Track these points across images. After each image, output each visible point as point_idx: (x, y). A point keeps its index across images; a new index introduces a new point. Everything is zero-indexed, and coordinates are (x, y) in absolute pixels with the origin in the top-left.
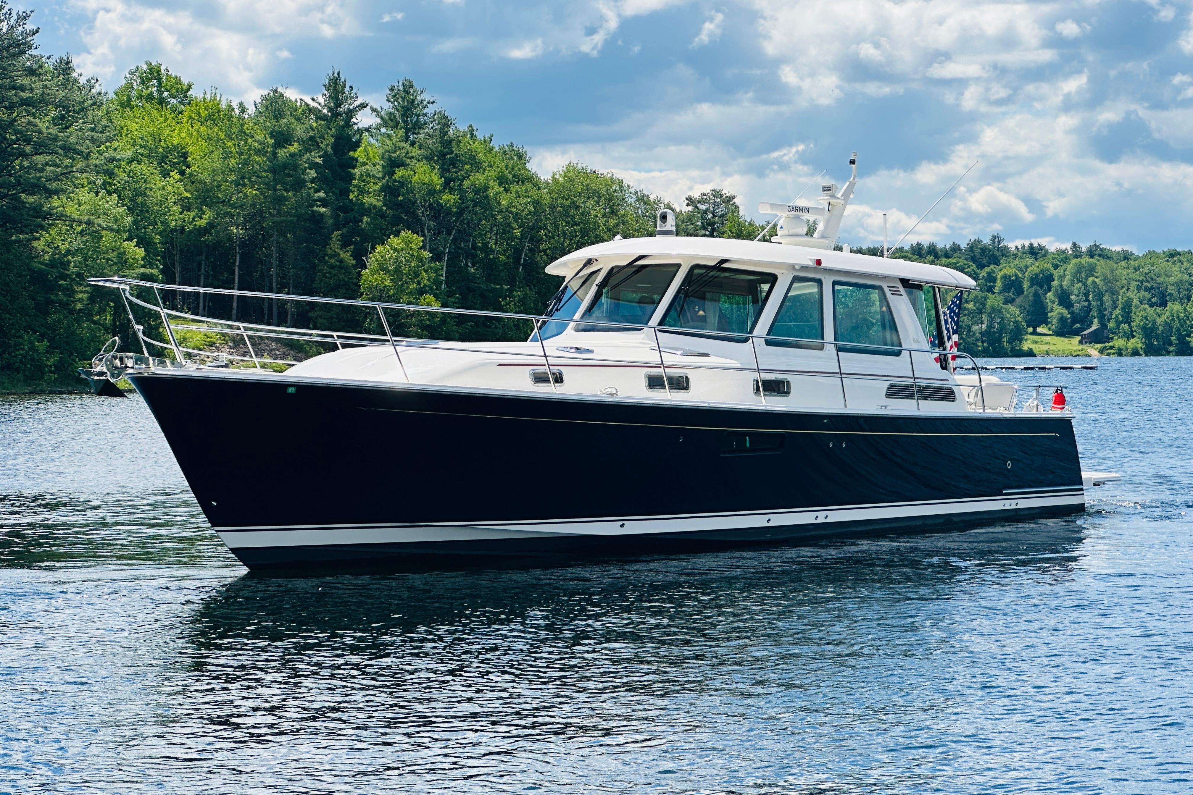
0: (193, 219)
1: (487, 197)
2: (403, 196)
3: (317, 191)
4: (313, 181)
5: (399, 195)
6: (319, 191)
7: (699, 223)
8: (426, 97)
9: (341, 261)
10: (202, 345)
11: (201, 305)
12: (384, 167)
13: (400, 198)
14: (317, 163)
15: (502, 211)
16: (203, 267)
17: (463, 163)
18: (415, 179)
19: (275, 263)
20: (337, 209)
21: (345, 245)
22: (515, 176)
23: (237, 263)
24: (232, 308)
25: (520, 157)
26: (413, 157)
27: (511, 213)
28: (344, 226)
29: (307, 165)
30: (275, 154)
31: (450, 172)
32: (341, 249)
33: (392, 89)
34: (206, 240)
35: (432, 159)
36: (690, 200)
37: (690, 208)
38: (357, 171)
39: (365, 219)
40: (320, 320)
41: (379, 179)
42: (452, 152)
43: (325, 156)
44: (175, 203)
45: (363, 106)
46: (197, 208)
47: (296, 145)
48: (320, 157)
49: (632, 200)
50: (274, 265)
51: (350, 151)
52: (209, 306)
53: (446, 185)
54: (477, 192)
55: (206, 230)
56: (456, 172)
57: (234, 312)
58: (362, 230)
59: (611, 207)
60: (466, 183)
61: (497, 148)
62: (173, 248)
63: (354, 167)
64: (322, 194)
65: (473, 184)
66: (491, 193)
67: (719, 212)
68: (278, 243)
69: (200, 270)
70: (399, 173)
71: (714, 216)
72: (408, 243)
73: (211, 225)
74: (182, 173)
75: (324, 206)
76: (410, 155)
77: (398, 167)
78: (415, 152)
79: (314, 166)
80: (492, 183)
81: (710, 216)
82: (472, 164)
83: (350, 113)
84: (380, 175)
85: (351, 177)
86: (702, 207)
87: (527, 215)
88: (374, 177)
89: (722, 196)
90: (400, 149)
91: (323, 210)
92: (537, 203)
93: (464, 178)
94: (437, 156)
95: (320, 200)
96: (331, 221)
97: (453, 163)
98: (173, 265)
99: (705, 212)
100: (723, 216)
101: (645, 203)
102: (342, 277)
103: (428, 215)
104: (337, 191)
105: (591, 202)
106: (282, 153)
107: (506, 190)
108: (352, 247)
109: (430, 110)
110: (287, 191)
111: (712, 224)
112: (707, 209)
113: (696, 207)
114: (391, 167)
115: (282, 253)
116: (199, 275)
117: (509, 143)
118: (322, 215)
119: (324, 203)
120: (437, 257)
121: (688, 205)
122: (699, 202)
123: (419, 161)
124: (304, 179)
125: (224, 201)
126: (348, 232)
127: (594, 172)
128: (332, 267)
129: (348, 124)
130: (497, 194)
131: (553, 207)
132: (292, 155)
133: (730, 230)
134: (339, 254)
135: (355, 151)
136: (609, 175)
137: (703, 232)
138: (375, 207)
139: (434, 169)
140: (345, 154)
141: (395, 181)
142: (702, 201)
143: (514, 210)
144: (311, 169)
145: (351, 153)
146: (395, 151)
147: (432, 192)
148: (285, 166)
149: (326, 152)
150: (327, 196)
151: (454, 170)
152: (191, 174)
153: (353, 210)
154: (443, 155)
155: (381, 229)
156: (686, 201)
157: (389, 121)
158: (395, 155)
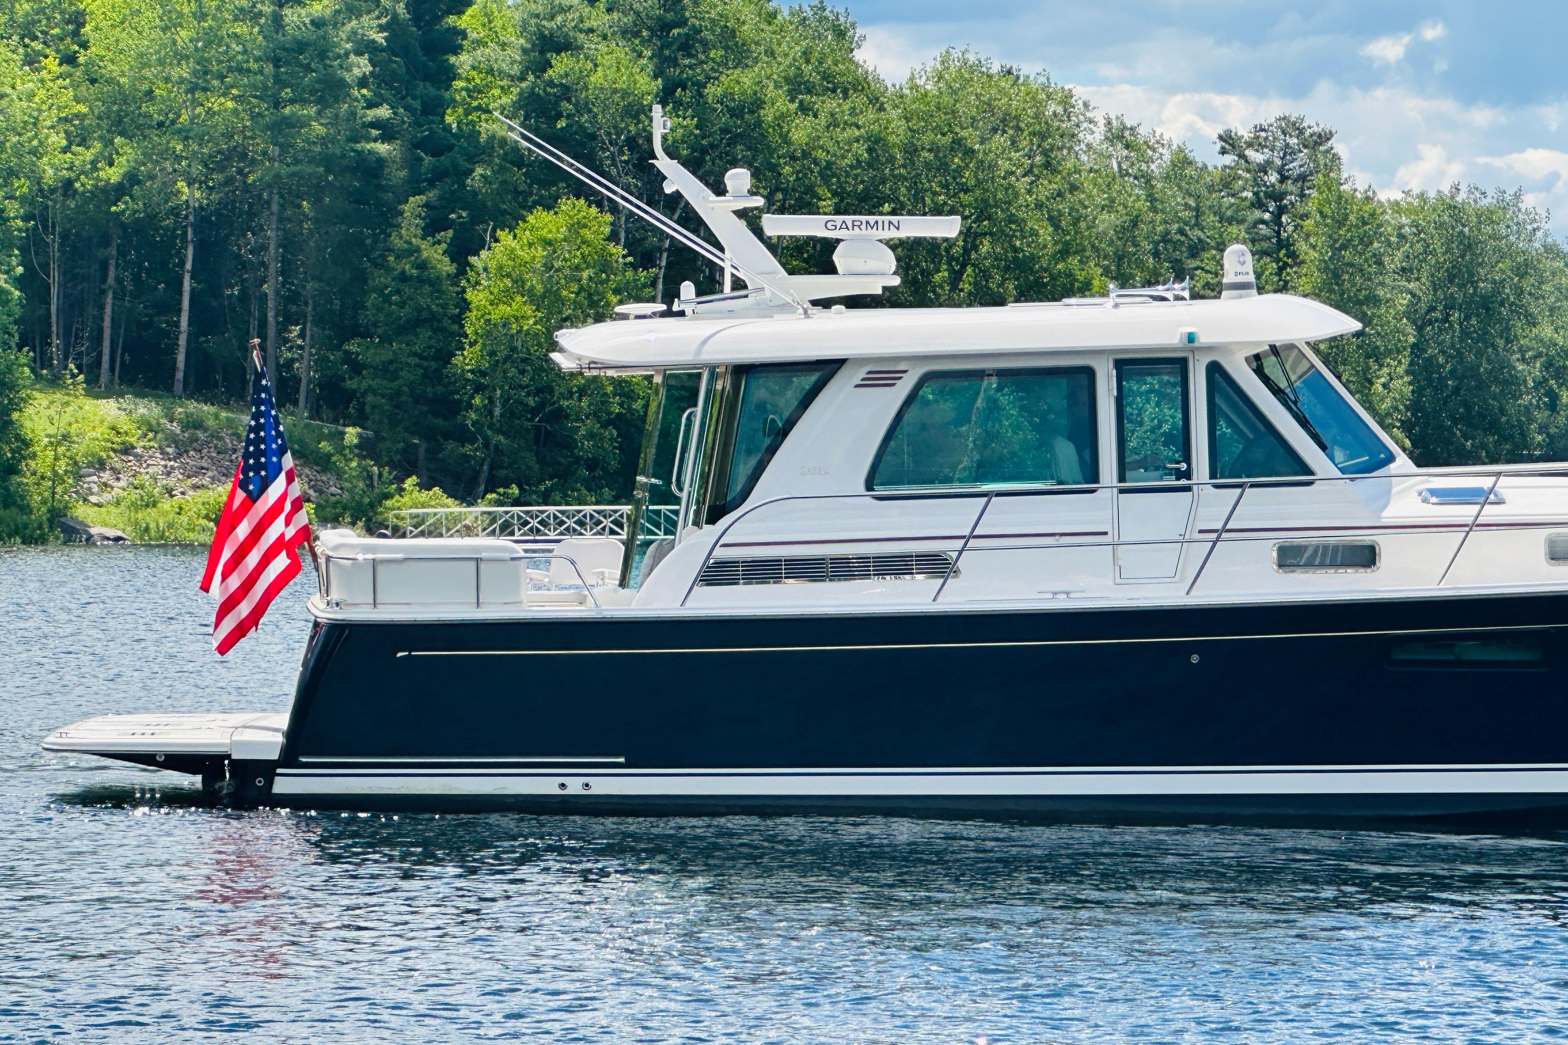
0: (94, 163)
1: (759, 123)
2: (569, 117)
3: (371, 105)
4: (363, 82)
5: (559, 116)
6: (377, 105)
7: (1248, 194)
9: (423, 266)
10: (105, 450)
11: (106, 358)
12: (525, 51)
13: (561, 124)
14: (374, 41)
15: (793, 158)
16: (112, 273)
17: (706, 46)
18: (596, 79)
19: (274, 266)
20: (417, 145)
21: (432, 227)
22: (826, 76)
23: (189, 266)
24: (174, 368)
25: (840, 34)
26: (591, 30)
27: (816, 162)
28: (432, 183)
29: (349, 46)
30: (277, 21)
31: (676, 65)
32: (423, 238)
34: (123, 212)
35: (637, 34)
36: (1229, 142)
37: (1229, 159)
38: (463, 61)
39: (479, 171)
40: (370, 399)
41: (512, 78)
42: (683, 23)
43: (393, 27)
44: (53, 127)
46: (101, 138)
48: (382, 28)
49: (1096, 136)
50: (272, 270)
51: (448, 13)
52: (123, 362)
53: (665, 95)
54: (736, 113)
55: (120, 191)
56: (690, 67)
57: (180, 375)
58: (475, 193)
59: (1045, 153)
60: (712, 91)
61: (785, 14)
62: (45, 228)
63: (456, 50)
64: (384, 112)
65: (728, 95)
66: (768, 115)
67: (1295, 167)
68: (281, 220)
69: (104, 280)
70: (561, 66)
71: (1283, 179)
72: (576, 227)
73: (132, 179)
74: (70, 60)
75: (387, 137)
76: (587, 25)
77: (558, 53)
78: (598, 19)
79: (365, 47)
80: (771, 92)
81: (1273, 178)
82: (726, 48)
84: (516, 70)
85: (449, 74)
86: (1257, 157)
87: (852, 167)
88: (505, 74)
89: (1301, 132)
90: (563, 10)
91: (382, 148)
92: (877, 142)
93: (709, 78)
94: (648, 28)
95: (376, 124)
96: (403, 174)
97: (686, 46)
98: (45, 267)
99: (1264, 168)
100: (1303, 178)
101: (1127, 146)
102: (423, 302)
103: (626, 162)
104: (417, 104)
105: (1000, 140)
106: (294, 17)
107: (804, 109)
108: (450, 233)
110: (303, 102)
111: (1277, 197)
112: (1269, 163)
113: (1242, 156)
114: (542, 52)
115: (289, 244)
116: (103, 292)
117: (816, 2)
118: (381, 161)
119: (387, 132)
120: (642, 259)
121: (1223, 152)
122: (1250, 145)
123: (605, 37)
124: (342, 81)
125: (161, 125)
126: (441, 198)
127: (1009, 72)
128: (404, 278)
130: (782, 116)
131: (911, 151)
132: (318, 23)
133: (1321, 213)
134: (418, 250)
135: (461, 13)
136: (1042, 80)
137: (1257, 214)
138: (503, 142)
139: (640, 55)
140: (438, 19)
141: (551, 83)
142: (1256, 144)
143: (821, 155)
144: (359, 54)
145: (451, 20)
146: (552, 18)
147: (635, 110)
148: (301, 46)
149: (395, 16)
150: (395, 113)
151: (687, 61)
152: (90, 63)
153: (450, 148)
154: (663, 27)
155: (517, 193)
156: (1220, 144)
158: (552, 25)
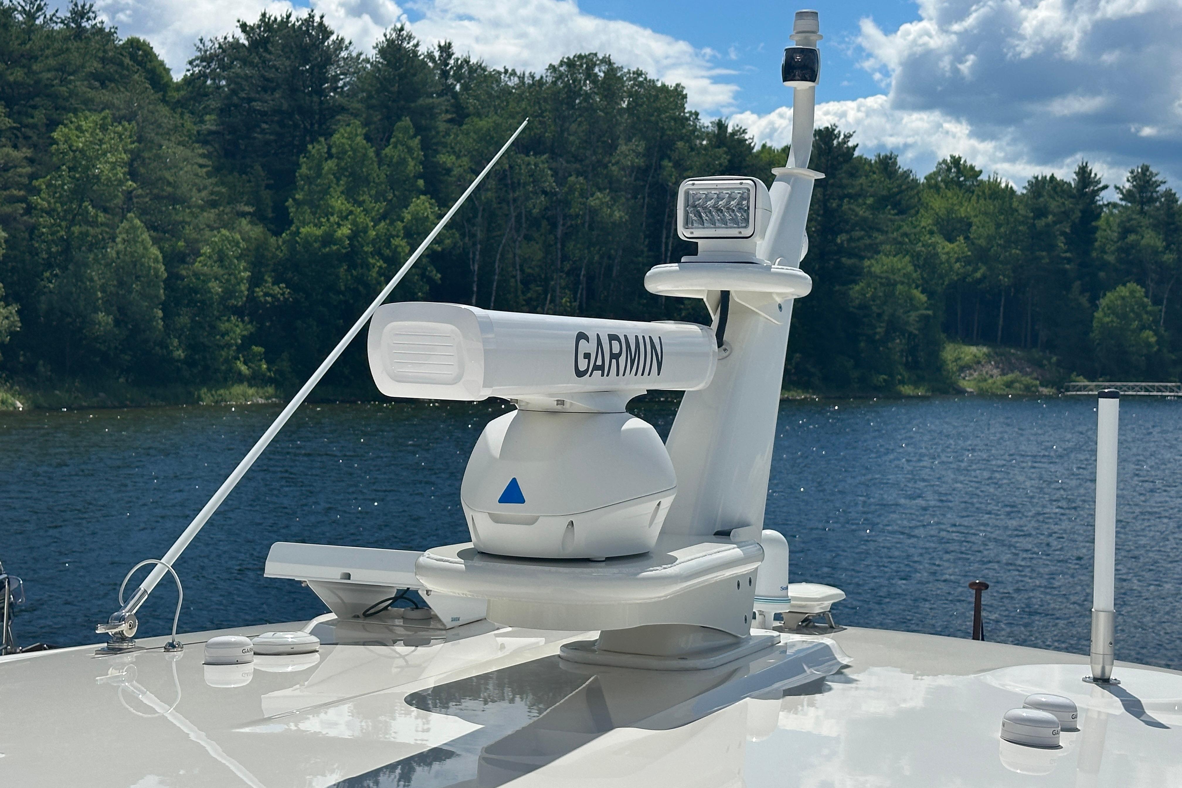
0: (973, 272)
2: (1133, 255)
5: (1130, 255)
6: (1067, 252)
8: (1159, 178)
9: (1079, 304)
10: (972, 363)
11: (975, 333)
12: (1119, 233)
13: (1131, 257)
14: (1066, 231)
18: (1143, 242)
20: (1080, 265)
21: (1082, 292)
23: (1002, 304)
24: (997, 337)
26: (1143, 226)
28: (1084, 277)
29: (1058, 233)
30: (1033, 224)
31: (1172, 237)
32: (1080, 295)
33: (1132, 172)
34: (981, 288)
35: (1158, 227)
38: (1098, 236)
39: (1102, 272)
41: (1115, 242)
42: (1175, 222)
43: (1073, 226)
45: (1105, 187)
46: (975, 263)
47: (1050, 217)
48: (1069, 227)
51: (1092, 221)
52: (980, 334)
53: (1167, 247)
55: (979, 281)
57: (999, 339)
58: (1098, 281)
62: (956, 292)
63: (1096, 232)
64: (1069, 255)
70: (1132, 238)
72: (1132, 292)
73: (984, 277)
74: (967, 238)
75: (1070, 263)
76: (1141, 224)
77: (1130, 234)
78: (1145, 221)
79: (1063, 233)
83: (1096, 193)
84: (1115, 239)
85: (1093, 240)
88: (1112, 241)
90: (1132, 219)
91: (1067, 266)
94: (1163, 225)
95: (1066, 259)
96: (1074, 275)
97: (1175, 231)
98: (955, 306)
102: (1078, 316)
104: (1081, 251)
106: (1041, 223)
108: (1089, 293)
109: (1162, 188)
110: (1042, 251)
114: (1125, 233)
118: (1067, 271)
119: (1070, 261)
120: (1156, 302)
123: (1147, 228)
124: (1055, 244)
125: (994, 259)
126: (1087, 282)
128: (1072, 308)
129: (1093, 201)
132: (1047, 225)
134: (1078, 299)
135: (1096, 221)
138: (1111, 263)
139: (1159, 234)
140: (1088, 223)
141: (1127, 244)
144: (1061, 235)
145: (1094, 224)
146: (1130, 221)
147: (1155, 252)
148: (1041, 233)
149: (1074, 223)
150: (1073, 255)
151: (1175, 236)
152: (973, 239)
153: (1093, 265)
154: (1167, 224)
157: (1128, 196)
158: (1128, 225)
